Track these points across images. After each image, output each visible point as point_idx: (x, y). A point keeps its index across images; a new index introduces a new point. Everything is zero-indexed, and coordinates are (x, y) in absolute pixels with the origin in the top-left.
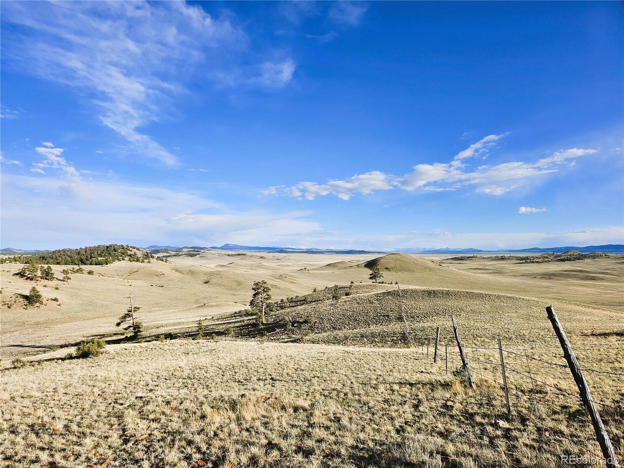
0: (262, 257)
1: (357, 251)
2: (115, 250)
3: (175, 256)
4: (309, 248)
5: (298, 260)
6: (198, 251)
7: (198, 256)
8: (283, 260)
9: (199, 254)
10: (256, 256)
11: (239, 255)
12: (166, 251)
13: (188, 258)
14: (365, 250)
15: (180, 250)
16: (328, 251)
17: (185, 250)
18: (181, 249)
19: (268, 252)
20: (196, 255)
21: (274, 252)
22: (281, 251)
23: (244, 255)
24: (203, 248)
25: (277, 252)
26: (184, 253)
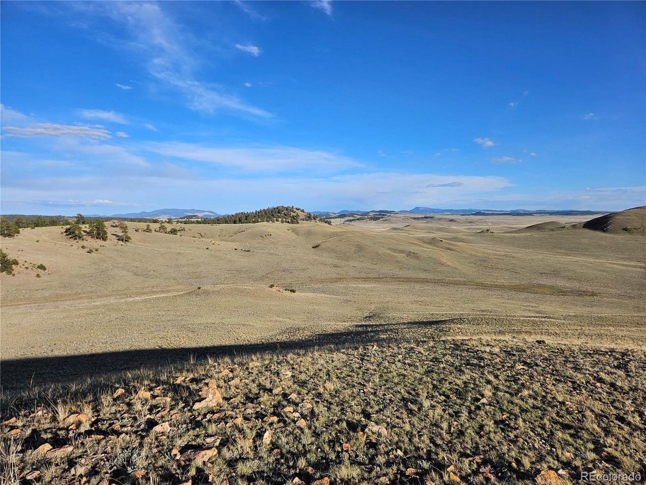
0: (451, 220)
1: (579, 211)
2: (279, 212)
3: (358, 219)
4: (515, 210)
5: (496, 223)
6: (384, 215)
7: (381, 219)
8: (477, 223)
9: (383, 218)
10: (445, 219)
11: (425, 218)
12: (352, 214)
13: (372, 221)
14: (591, 210)
15: (367, 213)
16: (538, 212)
17: (371, 214)
18: (369, 213)
19: (463, 215)
20: (379, 218)
21: (469, 215)
22: (479, 213)
23: (431, 217)
24: (390, 212)
25: (472, 214)
26: (369, 217)
